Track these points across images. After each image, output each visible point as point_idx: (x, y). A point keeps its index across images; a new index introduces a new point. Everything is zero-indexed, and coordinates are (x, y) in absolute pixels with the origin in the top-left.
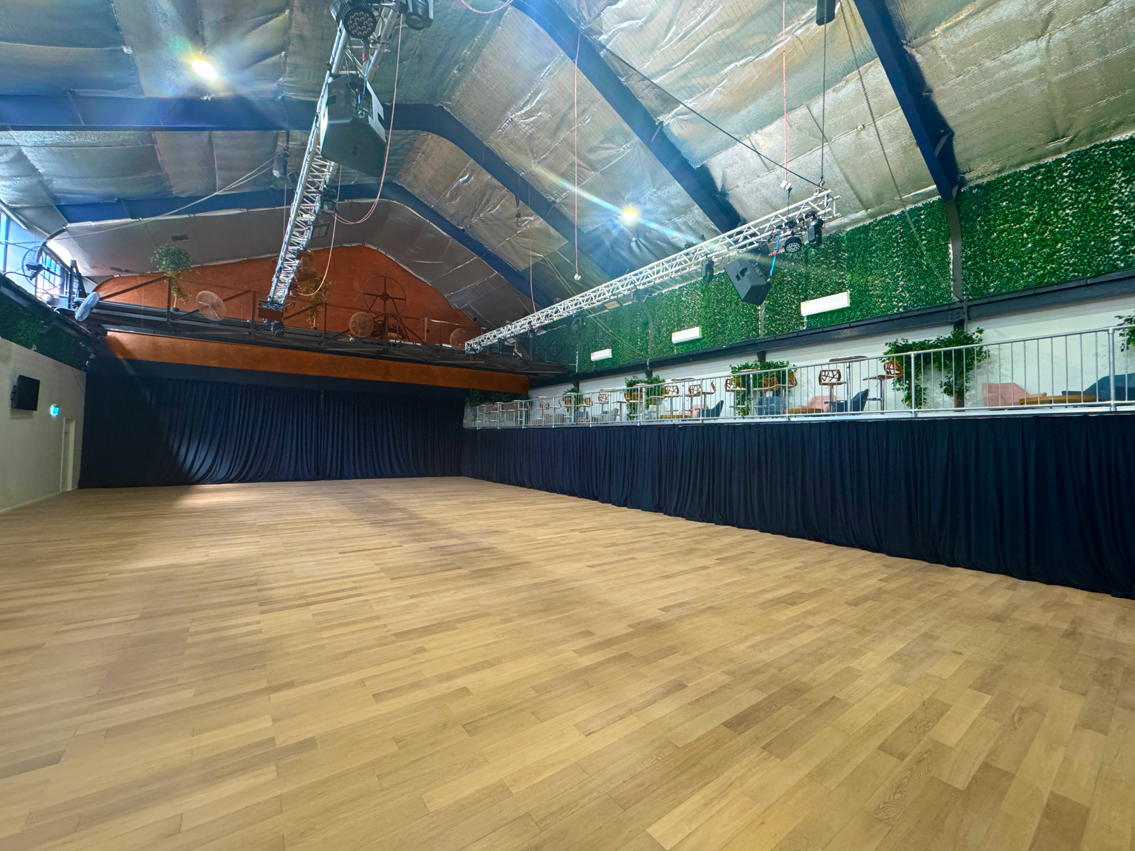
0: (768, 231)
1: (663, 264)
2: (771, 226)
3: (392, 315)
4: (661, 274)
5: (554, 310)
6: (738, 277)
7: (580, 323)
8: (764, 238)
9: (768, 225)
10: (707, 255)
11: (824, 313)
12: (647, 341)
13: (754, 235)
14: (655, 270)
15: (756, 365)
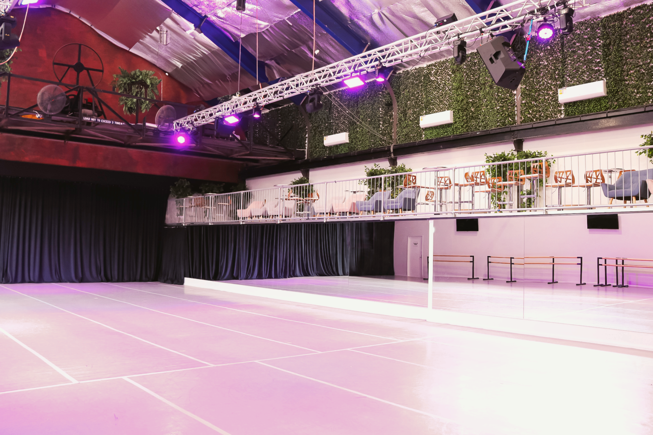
0: (520, 16)
1: (411, 41)
2: (523, 10)
3: (89, 90)
4: (409, 52)
5: (285, 87)
6: (491, 60)
7: (316, 101)
8: (518, 22)
9: (521, 9)
10: (458, 35)
11: (581, 102)
12: (390, 124)
13: (507, 18)
14: (403, 47)
15: (512, 154)
